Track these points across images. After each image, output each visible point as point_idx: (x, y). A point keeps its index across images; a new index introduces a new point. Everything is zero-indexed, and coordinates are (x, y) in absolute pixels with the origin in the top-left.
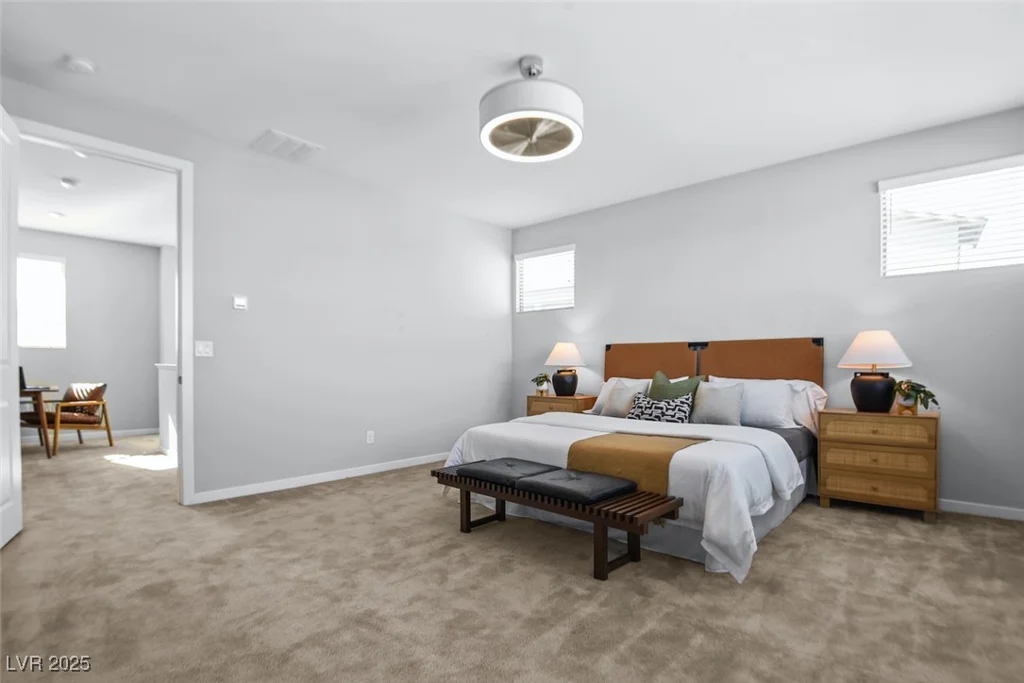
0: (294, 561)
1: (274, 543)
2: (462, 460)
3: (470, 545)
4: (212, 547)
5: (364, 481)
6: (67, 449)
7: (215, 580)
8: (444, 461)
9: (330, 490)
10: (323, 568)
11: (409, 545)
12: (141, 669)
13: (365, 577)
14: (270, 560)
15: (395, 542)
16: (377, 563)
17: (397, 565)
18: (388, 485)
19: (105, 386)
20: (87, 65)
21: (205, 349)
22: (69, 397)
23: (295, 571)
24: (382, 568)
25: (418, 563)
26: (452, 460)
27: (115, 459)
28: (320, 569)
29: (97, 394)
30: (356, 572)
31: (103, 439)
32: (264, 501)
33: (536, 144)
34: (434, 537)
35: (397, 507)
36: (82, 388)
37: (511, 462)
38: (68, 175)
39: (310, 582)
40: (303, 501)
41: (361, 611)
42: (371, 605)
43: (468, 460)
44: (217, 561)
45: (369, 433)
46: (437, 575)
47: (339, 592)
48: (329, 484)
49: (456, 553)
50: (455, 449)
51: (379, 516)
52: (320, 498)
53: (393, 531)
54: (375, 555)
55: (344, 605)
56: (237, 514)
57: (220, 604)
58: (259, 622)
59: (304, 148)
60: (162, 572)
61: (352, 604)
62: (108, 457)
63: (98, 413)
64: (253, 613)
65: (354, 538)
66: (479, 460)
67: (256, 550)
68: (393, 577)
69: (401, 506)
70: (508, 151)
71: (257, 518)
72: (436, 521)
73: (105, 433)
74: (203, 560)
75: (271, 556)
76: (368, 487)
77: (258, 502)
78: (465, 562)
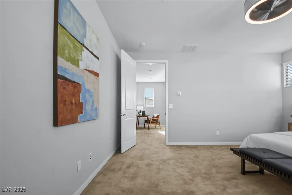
0: (182, 167)
1: (180, 161)
2: (247, 146)
3: (242, 180)
4: (165, 157)
5: (215, 147)
6: (152, 128)
7: (161, 166)
8: (239, 146)
9: (203, 148)
10: (188, 172)
11: (218, 173)
12: (134, 184)
13: (198, 179)
14: (176, 165)
15: (214, 170)
16: (204, 176)
17: (210, 179)
18: (221, 150)
19: (159, 115)
20: (144, 44)
21: (171, 106)
22: (153, 117)
23: (180, 170)
24: (205, 178)
25: (218, 180)
26: (243, 145)
27: (159, 131)
28: (187, 172)
29: (158, 117)
30: (196, 176)
31: (158, 127)
32: (184, 148)
33: (273, 11)
34: (229, 173)
35: (221, 158)
36: (156, 115)
37: (265, 151)
38: (150, 70)
39: (182, 175)
40: (193, 150)
41: (190, 190)
42: (194, 189)
43: (249, 147)
44: (164, 161)
45: (217, 132)
46: (222, 188)
47: (188, 181)
48: (203, 146)
49: (235, 181)
50: (244, 142)
51: (213, 160)
52: (198, 150)
53: (215, 166)
54: (205, 173)
55: (187, 186)
56: (175, 150)
57: (158, 173)
58: (164, 182)
59: (195, 47)
60: (152, 161)
61: (189, 186)
62: (158, 131)
63: (158, 121)
64: (163, 179)
65: (202, 165)
66: (253, 147)
67: (174, 161)
68: (207, 183)
69: (223, 158)
70: (259, 20)
71: (179, 152)
72: (233, 167)
73: (159, 125)
74: (162, 160)
75: (177, 164)
76: (214, 149)
77: (182, 148)
78: (236, 186)
